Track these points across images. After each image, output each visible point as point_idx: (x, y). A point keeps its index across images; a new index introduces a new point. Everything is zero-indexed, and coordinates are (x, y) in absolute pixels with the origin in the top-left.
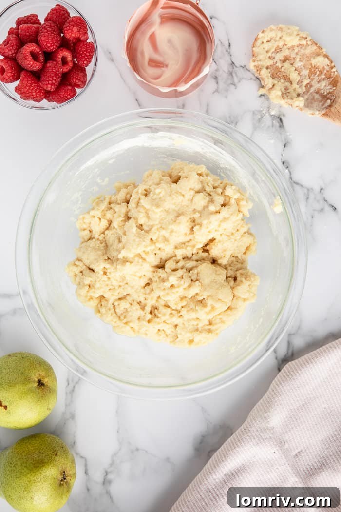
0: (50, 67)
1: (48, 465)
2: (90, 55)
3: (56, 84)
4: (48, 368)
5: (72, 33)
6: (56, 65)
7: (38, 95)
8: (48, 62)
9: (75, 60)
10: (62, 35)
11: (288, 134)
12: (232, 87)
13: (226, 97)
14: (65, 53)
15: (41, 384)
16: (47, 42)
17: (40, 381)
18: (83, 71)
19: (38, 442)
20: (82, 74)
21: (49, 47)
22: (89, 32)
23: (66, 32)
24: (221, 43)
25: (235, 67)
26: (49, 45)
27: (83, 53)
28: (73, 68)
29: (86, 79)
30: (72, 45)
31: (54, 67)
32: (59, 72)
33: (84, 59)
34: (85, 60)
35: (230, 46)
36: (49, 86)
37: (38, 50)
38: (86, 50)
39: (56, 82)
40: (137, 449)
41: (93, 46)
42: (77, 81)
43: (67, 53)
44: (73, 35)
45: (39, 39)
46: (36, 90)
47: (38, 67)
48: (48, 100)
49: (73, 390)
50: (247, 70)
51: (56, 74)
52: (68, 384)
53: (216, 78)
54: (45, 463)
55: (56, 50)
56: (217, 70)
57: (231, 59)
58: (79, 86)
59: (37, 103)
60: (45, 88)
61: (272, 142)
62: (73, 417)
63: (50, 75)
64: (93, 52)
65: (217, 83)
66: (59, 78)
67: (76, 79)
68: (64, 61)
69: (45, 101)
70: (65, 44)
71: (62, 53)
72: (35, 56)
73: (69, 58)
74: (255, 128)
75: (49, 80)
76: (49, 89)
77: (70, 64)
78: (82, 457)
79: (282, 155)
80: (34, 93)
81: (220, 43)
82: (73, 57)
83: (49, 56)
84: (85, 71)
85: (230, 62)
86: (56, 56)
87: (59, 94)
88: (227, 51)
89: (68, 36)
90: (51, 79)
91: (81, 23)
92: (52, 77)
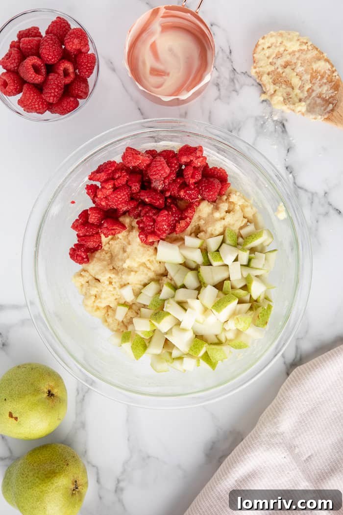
0: (52, 79)
1: (60, 475)
2: (91, 66)
3: (58, 96)
4: (58, 379)
5: (73, 45)
6: (58, 77)
7: (41, 107)
8: (50, 74)
9: (77, 71)
10: (63, 47)
11: (291, 139)
12: (234, 93)
13: (228, 103)
14: (66, 65)
15: (50, 394)
16: (48, 55)
17: (49, 392)
18: (85, 82)
19: (49, 453)
20: (84, 85)
21: (50, 60)
22: (90, 43)
23: (67, 44)
24: (222, 50)
25: (236, 73)
26: (50, 58)
27: (85, 64)
28: (75, 79)
29: (89, 90)
30: (73, 56)
31: (56, 79)
32: (61, 83)
33: (85, 71)
34: (87, 71)
35: (230, 52)
36: (52, 98)
37: (40, 63)
38: (88, 61)
39: (58, 94)
40: (149, 457)
41: (94, 57)
42: (80, 92)
43: (69, 65)
44: (74, 47)
45: (40, 52)
46: (39, 102)
47: (40, 79)
48: (52, 112)
49: (83, 399)
50: (249, 76)
51: (58, 86)
52: (78, 393)
53: (218, 85)
54: (57, 473)
55: (58, 62)
56: (218, 77)
57: (232, 65)
58: (81, 98)
59: (40, 115)
60: (48, 100)
61: (275, 147)
62: (83, 425)
63: (53, 88)
64: (95, 63)
65: (219, 90)
66: (61, 90)
67: (78, 90)
68: (66, 73)
69: (48, 113)
70: (66, 56)
71: (63, 65)
72: (37, 69)
73: (71, 70)
74: (258, 134)
75: (51, 92)
76: (51, 101)
77: (72, 76)
78: (94, 466)
79: (285, 160)
80: (37, 106)
81: (220, 50)
82: (75, 70)
83: (51, 69)
84: (87, 82)
85: (231, 68)
86: (58, 68)
87: (61, 106)
88: (228, 58)
89: (69, 48)
90: (53, 91)
91: (81, 35)
92: (55, 89)
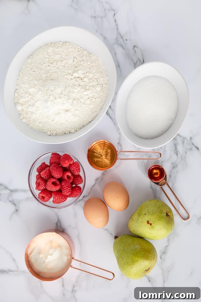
0: (64, 184)
2: (79, 168)
5: (66, 164)
6: (66, 182)
7: (64, 199)
8: (62, 182)
20: (79, 178)
23: (62, 164)
26: (59, 175)
27: (75, 169)
28: (74, 178)
29: (82, 179)
30: (68, 168)
34: (78, 171)
36: (68, 193)
37: (55, 180)
38: (76, 167)
41: (78, 163)
43: (68, 174)
44: (67, 165)
45: (53, 175)
47: (59, 188)
51: (68, 186)
55: (62, 175)
60: (66, 194)
66: (70, 187)
68: (68, 177)
70: (65, 170)
71: (66, 175)
72: (54, 184)
73: (70, 175)
75: (67, 191)
77: (72, 177)
80: (62, 200)
82: (72, 173)
83: (61, 180)
84: (80, 176)
86: (64, 178)
89: (65, 166)
90: (67, 190)
91: (67, 157)
92: (67, 189)
